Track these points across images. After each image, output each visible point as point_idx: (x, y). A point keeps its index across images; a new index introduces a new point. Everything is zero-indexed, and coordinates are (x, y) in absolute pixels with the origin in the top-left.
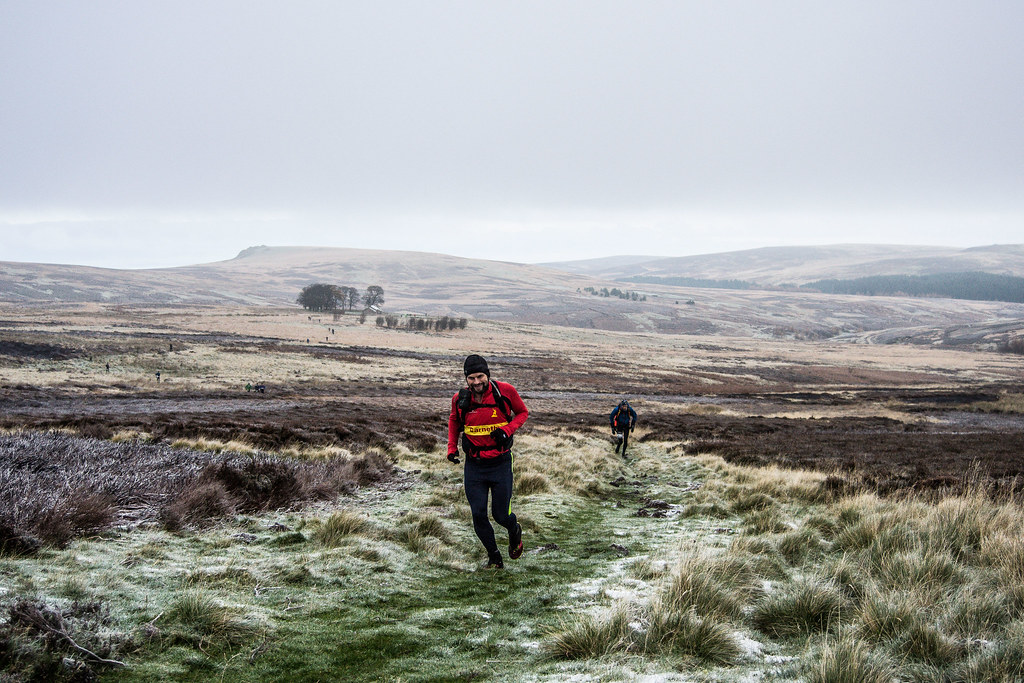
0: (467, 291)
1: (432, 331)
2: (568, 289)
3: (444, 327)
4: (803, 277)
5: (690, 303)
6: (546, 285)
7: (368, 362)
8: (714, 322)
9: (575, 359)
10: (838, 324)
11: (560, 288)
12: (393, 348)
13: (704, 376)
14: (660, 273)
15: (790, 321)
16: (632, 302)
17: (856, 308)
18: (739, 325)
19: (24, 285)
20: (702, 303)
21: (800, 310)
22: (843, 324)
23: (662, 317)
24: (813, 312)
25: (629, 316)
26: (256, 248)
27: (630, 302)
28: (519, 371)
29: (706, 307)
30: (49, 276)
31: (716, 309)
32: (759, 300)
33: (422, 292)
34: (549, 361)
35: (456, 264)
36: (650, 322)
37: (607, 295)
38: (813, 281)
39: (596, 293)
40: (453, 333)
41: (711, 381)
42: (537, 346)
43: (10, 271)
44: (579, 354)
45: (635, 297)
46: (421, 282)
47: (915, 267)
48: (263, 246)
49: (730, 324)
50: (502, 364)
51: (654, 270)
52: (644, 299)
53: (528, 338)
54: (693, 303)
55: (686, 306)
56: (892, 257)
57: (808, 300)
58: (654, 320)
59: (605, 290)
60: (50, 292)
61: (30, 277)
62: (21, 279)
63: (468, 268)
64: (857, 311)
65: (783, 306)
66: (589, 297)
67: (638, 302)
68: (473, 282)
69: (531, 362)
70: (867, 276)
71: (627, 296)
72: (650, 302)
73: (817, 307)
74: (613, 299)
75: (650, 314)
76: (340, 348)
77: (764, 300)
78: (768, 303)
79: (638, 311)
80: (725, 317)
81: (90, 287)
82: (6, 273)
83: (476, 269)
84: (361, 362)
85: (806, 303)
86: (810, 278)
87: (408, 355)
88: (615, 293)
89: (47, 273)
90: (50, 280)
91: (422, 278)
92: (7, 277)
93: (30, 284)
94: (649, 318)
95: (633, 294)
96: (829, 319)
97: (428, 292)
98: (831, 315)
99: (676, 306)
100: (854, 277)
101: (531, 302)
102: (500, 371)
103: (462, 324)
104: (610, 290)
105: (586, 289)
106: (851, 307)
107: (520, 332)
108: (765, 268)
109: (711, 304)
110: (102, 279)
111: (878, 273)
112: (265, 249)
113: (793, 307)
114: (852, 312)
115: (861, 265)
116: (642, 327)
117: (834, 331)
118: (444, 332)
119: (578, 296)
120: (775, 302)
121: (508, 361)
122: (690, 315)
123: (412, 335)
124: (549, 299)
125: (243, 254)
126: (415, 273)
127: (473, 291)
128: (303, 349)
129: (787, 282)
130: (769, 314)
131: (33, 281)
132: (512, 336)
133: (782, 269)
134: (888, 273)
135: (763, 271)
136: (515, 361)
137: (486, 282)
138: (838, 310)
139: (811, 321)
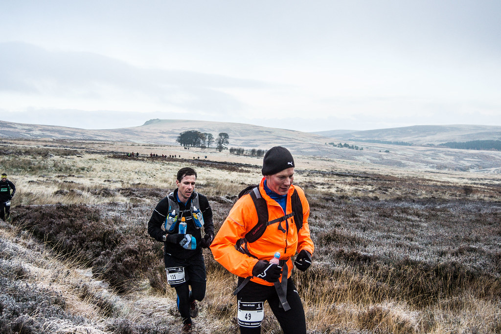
0: (267, 143)
2: (320, 143)
4: (438, 141)
5: (387, 151)
6: (308, 141)
8: (403, 162)
10: (468, 164)
11: (316, 143)
14: (362, 137)
15: (442, 162)
17: (475, 156)
18: (417, 163)
19: (26, 134)
20: (393, 152)
21: (446, 157)
22: (470, 164)
24: (452, 158)
26: (154, 120)
27: (355, 150)
29: (396, 154)
30: (40, 130)
31: (401, 155)
32: (422, 151)
33: (243, 143)
35: (259, 130)
37: (342, 146)
38: (444, 143)
39: (336, 146)
43: (20, 127)
45: (357, 148)
46: (241, 138)
47: (496, 136)
48: (158, 119)
49: (411, 163)
51: (358, 136)
52: (362, 149)
54: (389, 152)
55: (385, 153)
56: (483, 131)
57: (448, 152)
58: (370, 160)
59: (340, 144)
61: (30, 130)
62: (24, 131)
63: (266, 131)
64: (476, 157)
65: (436, 154)
66: (332, 147)
67: (359, 150)
68: (269, 139)
70: (472, 140)
71: (352, 147)
72: (365, 151)
73: (454, 155)
74: (345, 149)
75: (367, 157)
77: (425, 151)
78: (428, 153)
79: (361, 155)
80: (408, 159)
81: (62, 136)
82: (16, 128)
83: (270, 132)
85: (447, 153)
86: (441, 141)
88: (346, 145)
89: (40, 129)
90: (41, 132)
91: (242, 136)
92: (17, 130)
93: (29, 134)
94: (368, 159)
95: (356, 146)
96: (462, 162)
97: (246, 143)
98: (462, 160)
99: (380, 153)
100: (465, 141)
101: (302, 149)
104: (343, 144)
105: (330, 144)
106: (473, 155)
108: (416, 136)
109: (397, 152)
110: (69, 132)
111: (477, 139)
112: (158, 121)
113: (442, 155)
114: (473, 158)
115: (468, 135)
117: (467, 168)
119: (326, 147)
120: (431, 152)
122: (389, 158)
124: (312, 148)
125: (147, 123)
126: (238, 133)
127: (270, 143)
129: (430, 143)
130: (430, 158)
131: (31, 132)
133: (425, 136)
134: (483, 139)
135: (416, 137)
137: (277, 139)
138: (466, 157)
139: (453, 162)
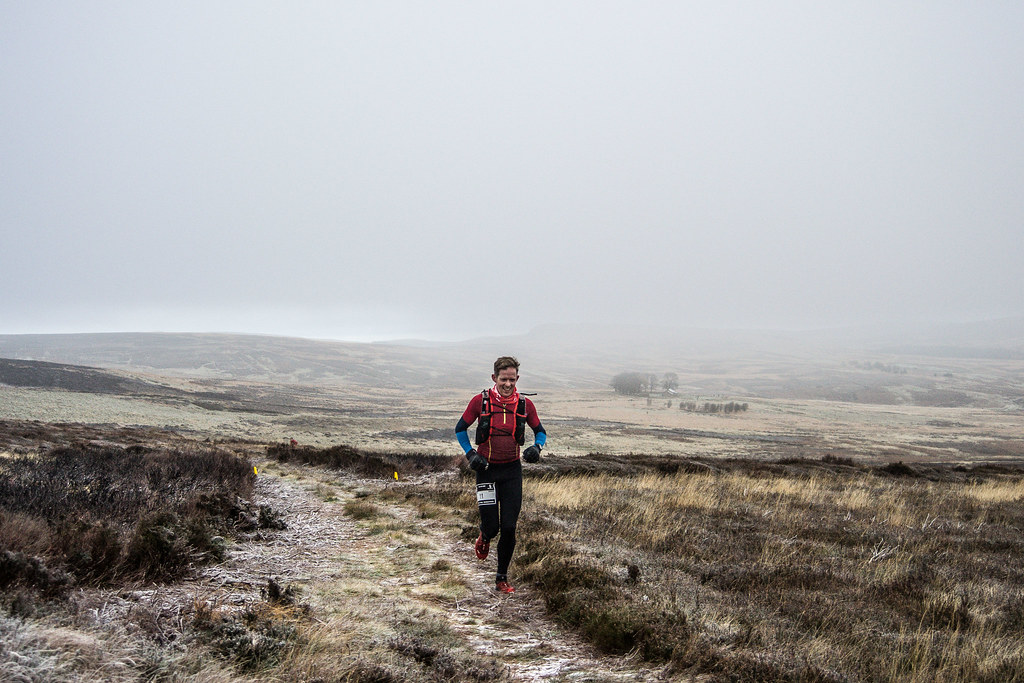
1: (722, 413)
2: (835, 363)
3: (731, 411)
5: (949, 375)
7: (693, 442)
8: (969, 393)
9: (827, 437)
11: (828, 362)
12: (701, 430)
13: (915, 449)
16: (894, 375)
18: (993, 396)
20: (960, 375)
23: (919, 390)
25: (890, 389)
27: (891, 375)
28: (788, 447)
29: (964, 379)
31: (973, 380)
34: (808, 439)
36: (908, 395)
37: (870, 368)
39: (860, 367)
40: (738, 415)
41: (918, 453)
42: (800, 425)
44: (832, 432)
45: (896, 370)
49: (983, 396)
50: (776, 442)
52: (905, 372)
53: (795, 418)
54: (951, 375)
55: (943, 379)
58: (912, 392)
59: (869, 364)
60: (388, 372)
66: (852, 370)
67: (899, 375)
69: (796, 440)
71: (888, 369)
72: (909, 374)
74: (875, 372)
75: (909, 387)
76: (666, 431)
79: (898, 383)
80: (981, 389)
81: (419, 367)
84: (688, 441)
87: (713, 435)
88: (878, 365)
90: (385, 361)
94: (908, 391)
95: (895, 367)
99: (934, 379)
102: (775, 448)
103: (744, 408)
104: (873, 363)
105: (851, 363)
107: (789, 412)
109: (968, 376)
116: (900, 399)
118: (732, 414)
119: (843, 370)
121: (780, 440)
122: (946, 387)
123: (707, 416)
128: (647, 432)
131: (372, 362)
132: (783, 417)
136: (785, 439)
